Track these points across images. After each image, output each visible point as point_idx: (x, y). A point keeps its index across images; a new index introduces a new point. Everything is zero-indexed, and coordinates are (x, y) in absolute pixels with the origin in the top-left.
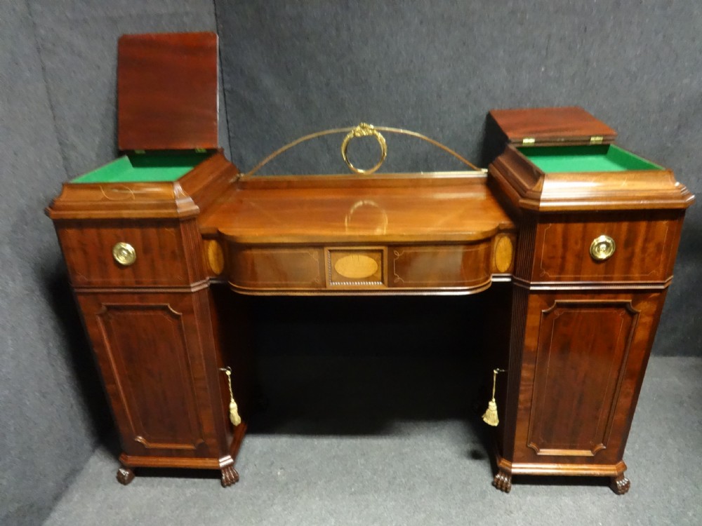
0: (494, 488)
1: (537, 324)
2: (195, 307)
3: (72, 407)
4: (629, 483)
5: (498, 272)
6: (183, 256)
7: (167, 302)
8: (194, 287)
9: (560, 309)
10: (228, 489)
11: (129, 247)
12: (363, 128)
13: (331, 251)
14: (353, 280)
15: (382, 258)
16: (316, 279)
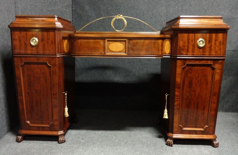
0: (166, 145)
1: (180, 72)
2: (57, 63)
3: (3, 110)
4: (218, 143)
5: (166, 54)
6: (55, 43)
7: (47, 61)
8: (58, 55)
9: (188, 67)
10: (61, 144)
11: (37, 39)
12: (119, 16)
13: (108, 41)
14: (115, 52)
15: (126, 44)
16: (102, 51)
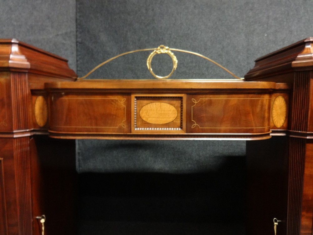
5: (275, 127)
6: (10, 105)
8: (17, 133)
12: (162, 48)
13: (138, 98)
14: (156, 126)
15: (182, 106)
16: (123, 124)
